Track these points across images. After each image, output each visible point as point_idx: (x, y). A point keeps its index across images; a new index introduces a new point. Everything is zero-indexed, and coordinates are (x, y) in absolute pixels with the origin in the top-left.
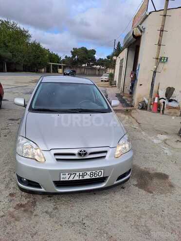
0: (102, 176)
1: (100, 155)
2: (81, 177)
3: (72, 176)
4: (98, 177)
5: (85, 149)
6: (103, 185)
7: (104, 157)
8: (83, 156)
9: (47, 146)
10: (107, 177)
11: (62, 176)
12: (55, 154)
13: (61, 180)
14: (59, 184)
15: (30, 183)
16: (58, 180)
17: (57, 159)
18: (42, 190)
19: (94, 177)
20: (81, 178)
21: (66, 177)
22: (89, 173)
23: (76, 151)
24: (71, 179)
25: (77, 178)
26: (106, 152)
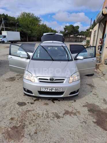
0: (61, 91)
1: (61, 81)
2: (50, 90)
3: (46, 89)
4: (59, 91)
5: (53, 77)
6: (62, 96)
7: (63, 82)
8: (52, 81)
9: (36, 75)
10: (64, 92)
11: (42, 89)
12: (39, 79)
13: (41, 91)
14: (41, 92)
15: (29, 91)
16: (40, 91)
17: (40, 81)
18: (33, 95)
19: (57, 91)
20: (50, 91)
21: (43, 90)
22: (54, 89)
23: (48, 78)
24: (46, 91)
25: (48, 91)
26: (64, 80)
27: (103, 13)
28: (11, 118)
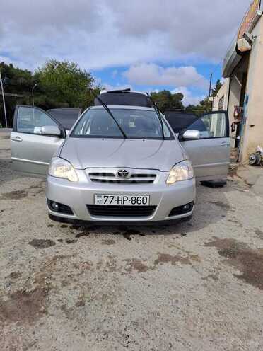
0: (147, 204)
1: (147, 178)
2: (120, 202)
3: (109, 200)
4: (142, 204)
5: (126, 169)
6: (150, 218)
7: (152, 182)
8: (124, 178)
9: (81, 165)
10: (154, 207)
11: (97, 199)
12: (90, 174)
13: (96, 203)
14: (94, 209)
15: (63, 208)
16: (92, 203)
17: (93, 180)
18: (75, 217)
19: (136, 204)
20: (120, 204)
21: (100, 201)
22: (130, 198)
23: (115, 172)
24: (108, 203)
25: (115, 203)
26: (154, 176)
27: (239, 49)
28: (12, 274)
